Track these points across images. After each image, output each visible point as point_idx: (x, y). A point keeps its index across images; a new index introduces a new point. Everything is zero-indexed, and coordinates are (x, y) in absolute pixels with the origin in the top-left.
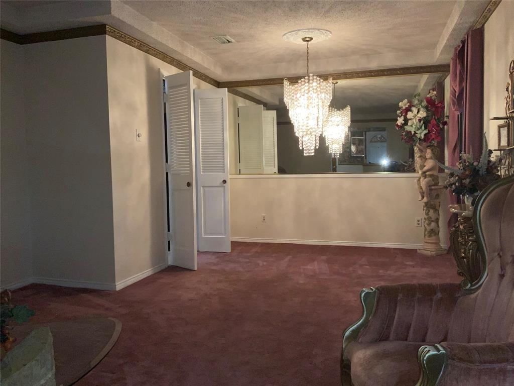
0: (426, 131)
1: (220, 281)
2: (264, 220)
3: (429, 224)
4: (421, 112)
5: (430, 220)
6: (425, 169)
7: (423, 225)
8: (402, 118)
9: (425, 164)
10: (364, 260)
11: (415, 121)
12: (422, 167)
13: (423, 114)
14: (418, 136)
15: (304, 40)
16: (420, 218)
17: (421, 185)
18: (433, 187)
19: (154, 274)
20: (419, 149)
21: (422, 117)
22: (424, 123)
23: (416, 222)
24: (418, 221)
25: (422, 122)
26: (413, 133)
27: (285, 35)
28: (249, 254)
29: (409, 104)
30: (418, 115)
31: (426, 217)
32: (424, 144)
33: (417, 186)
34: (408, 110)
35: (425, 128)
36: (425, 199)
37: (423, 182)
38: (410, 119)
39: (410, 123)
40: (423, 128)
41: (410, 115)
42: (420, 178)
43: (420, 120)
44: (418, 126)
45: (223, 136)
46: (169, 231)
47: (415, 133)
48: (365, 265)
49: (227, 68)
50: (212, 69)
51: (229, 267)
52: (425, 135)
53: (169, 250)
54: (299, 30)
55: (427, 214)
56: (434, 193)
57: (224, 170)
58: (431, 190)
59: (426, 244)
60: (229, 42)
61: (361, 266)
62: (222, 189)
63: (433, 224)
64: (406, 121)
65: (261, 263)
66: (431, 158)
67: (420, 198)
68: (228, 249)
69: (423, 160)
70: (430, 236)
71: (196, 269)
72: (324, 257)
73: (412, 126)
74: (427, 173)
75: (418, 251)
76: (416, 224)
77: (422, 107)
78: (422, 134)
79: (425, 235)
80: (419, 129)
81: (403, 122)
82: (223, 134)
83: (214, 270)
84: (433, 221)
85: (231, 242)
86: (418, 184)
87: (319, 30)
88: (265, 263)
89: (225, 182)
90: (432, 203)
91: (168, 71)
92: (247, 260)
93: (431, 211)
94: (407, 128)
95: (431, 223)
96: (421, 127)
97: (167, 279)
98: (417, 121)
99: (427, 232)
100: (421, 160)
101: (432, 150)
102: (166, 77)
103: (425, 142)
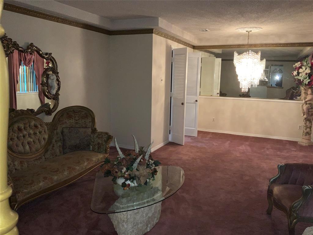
0: (309, 80)
1: (198, 152)
2: (214, 120)
3: (306, 129)
4: (307, 69)
5: (307, 127)
6: (307, 100)
7: (302, 129)
8: (297, 71)
9: (307, 97)
10: (269, 146)
11: (304, 74)
12: (305, 98)
13: (308, 71)
14: (305, 82)
15: (247, 31)
16: (301, 125)
17: (304, 108)
18: (310, 110)
19: (165, 145)
20: (304, 89)
21: (308, 73)
22: (308, 76)
23: (299, 127)
24: (300, 126)
25: (307, 75)
26: (302, 80)
27: (237, 29)
28: (207, 139)
29: (301, 65)
30: (306, 71)
31: (305, 125)
32: (308, 87)
33: (301, 109)
34: (300, 67)
35: (309, 78)
36: (305, 116)
37: (305, 107)
38: (301, 73)
39: (300, 75)
40: (308, 78)
41: (301, 70)
42: (303, 105)
43: (306, 74)
44: (305, 77)
45: (197, 77)
46: (170, 125)
47: (303, 81)
48: (270, 149)
49: (200, 40)
50: (194, 41)
51: (199, 145)
52: (308, 82)
53: (170, 134)
54: (245, 28)
55: (305, 124)
56: (310, 113)
57: (196, 95)
58: (309, 111)
59: (303, 139)
60: (206, 31)
61: (268, 149)
62: (195, 104)
63: (308, 129)
64: (298, 73)
65: (215, 144)
66: (311, 94)
67: (302, 115)
68: (196, 135)
69: (306, 95)
70: (306, 135)
71: (184, 145)
72: (247, 143)
73: (301, 76)
74: (307, 102)
75: (298, 142)
76: (298, 128)
77: (308, 67)
78: (307, 81)
79: (303, 135)
80: (305, 79)
81: (297, 74)
83: (192, 146)
84: (308, 128)
85: (198, 131)
86: (302, 108)
88: (217, 144)
89: (196, 101)
90: (309, 118)
91: (175, 46)
92: (207, 142)
93: (308, 122)
94: (299, 78)
95: (307, 129)
96: (306, 78)
97: (171, 149)
98: (305, 74)
99: (304, 133)
100: (305, 94)
101: (312, 90)
102: (173, 49)
103: (308, 86)
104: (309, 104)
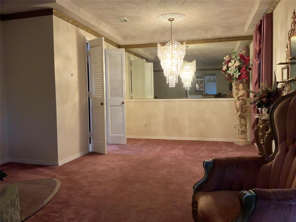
0: (240, 74)
1: (120, 160)
2: (146, 125)
3: (241, 128)
4: (236, 62)
5: (242, 125)
6: (239, 95)
7: (237, 128)
8: (226, 66)
9: (239, 93)
10: (203, 148)
11: (233, 68)
12: (237, 94)
13: (237, 64)
14: (235, 76)
15: (169, 20)
16: (236, 124)
17: (237, 105)
19: (81, 157)
20: (235, 84)
21: (237, 65)
22: (238, 69)
23: (234, 127)
24: (235, 126)
25: (237, 68)
26: (232, 74)
27: (158, 17)
28: (137, 145)
29: (229, 58)
30: (235, 65)
31: (239, 123)
32: (239, 81)
33: (234, 106)
34: (229, 61)
36: (239, 113)
37: (238, 103)
38: (230, 67)
39: (230, 69)
40: (238, 72)
41: (230, 64)
42: (236, 101)
43: (236, 68)
44: (235, 71)
45: (122, 76)
46: (90, 131)
47: (233, 75)
48: (204, 151)
49: (125, 37)
50: (116, 37)
51: (126, 152)
52: (239, 76)
53: (90, 143)
54: (166, 14)
55: (240, 122)
56: (244, 109)
57: (123, 96)
58: (242, 108)
59: (240, 139)
60: (126, 21)
61: (202, 151)
62: (121, 107)
63: (244, 128)
64: (228, 68)
65: (144, 150)
66: (242, 89)
67: (236, 112)
68: (125, 142)
69: (238, 90)
70: (242, 134)
71: (106, 154)
72: (181, 147)
73: (231, 71)
74: (240, 98)
75: (235, 143)
77: (237, 59)
78: (237, 75)
79: (239, 134)
80: (235, 72)
81: (226, 68)
82: (122, 75)
83: (116, 154)
84: (243, 126)
85: (127, 138)
86: (235, 105)
87: (178, 14)
88: (146, 150)
89: (123, 103)
90: (243, 115)
91: (89, 37)
92: (136, 149)
93: (242, 120)
94: (229, 72)
95: (242, 127)
96: (237, 71)
97: (89, 159)
98: (234, 68)
99: (240, 132)
100: (237, 90)
101: (243, 85)
102: (89, 41)
103: (239, 80)
104: (242, 99)
